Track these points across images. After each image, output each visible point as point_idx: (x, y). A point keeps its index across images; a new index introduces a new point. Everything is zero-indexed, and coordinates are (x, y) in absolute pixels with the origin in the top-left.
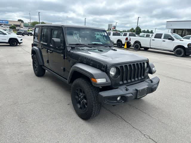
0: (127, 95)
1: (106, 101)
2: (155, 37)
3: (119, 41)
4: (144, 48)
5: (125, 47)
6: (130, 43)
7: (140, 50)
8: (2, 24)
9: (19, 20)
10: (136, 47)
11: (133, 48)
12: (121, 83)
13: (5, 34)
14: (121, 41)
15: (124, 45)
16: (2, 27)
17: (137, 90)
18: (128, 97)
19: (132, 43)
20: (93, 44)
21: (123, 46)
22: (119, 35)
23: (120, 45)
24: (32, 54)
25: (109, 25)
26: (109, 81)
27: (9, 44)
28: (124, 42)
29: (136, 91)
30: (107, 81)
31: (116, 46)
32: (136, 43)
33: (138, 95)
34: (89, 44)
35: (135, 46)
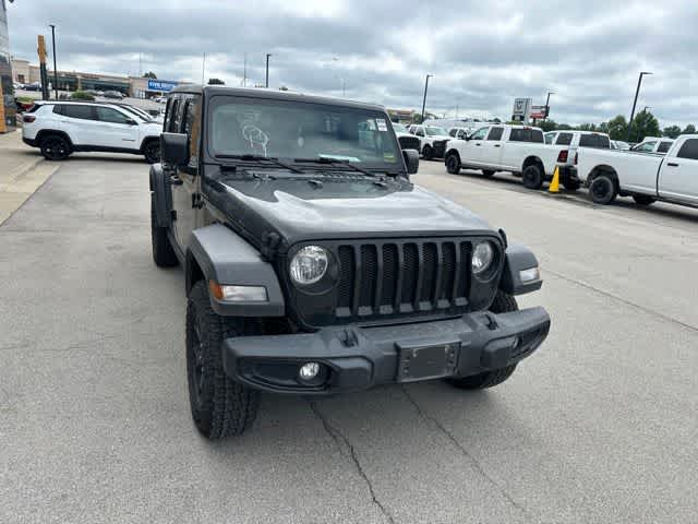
0: (336, 362)
1: (248, 376)
2: (681, 154)
3: (533, 162)
4: (634, 197)
5: (555, 185)
6: (576, 171)
7: (612, 202)
8: (160, 94)
9: (213, 82)
10: (600, 189)
11: (587, 191)
12: (343, 312)
13: (135, 123)
14: (540, 165)
15: (550, 178)
16: (158, 101)
17: (397, 349)
18: (341, 370)
19: (583, 172)
20: (316, 161)
21: (545, 183)
22: (537, 138)
23: (533, 180)
24: (152, 189)
25: (519, 103)
26: (278, 298)
27: (142, 157)
28: (551, 166)
29: (393, 353)
30: (268, 299)
31: (520, 179)
32: (598, 175)
33: (402, 370)
34: (296, 161)
35: (595, 188)
